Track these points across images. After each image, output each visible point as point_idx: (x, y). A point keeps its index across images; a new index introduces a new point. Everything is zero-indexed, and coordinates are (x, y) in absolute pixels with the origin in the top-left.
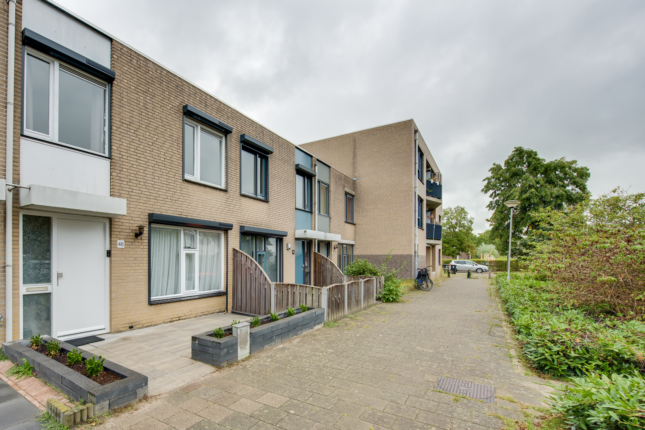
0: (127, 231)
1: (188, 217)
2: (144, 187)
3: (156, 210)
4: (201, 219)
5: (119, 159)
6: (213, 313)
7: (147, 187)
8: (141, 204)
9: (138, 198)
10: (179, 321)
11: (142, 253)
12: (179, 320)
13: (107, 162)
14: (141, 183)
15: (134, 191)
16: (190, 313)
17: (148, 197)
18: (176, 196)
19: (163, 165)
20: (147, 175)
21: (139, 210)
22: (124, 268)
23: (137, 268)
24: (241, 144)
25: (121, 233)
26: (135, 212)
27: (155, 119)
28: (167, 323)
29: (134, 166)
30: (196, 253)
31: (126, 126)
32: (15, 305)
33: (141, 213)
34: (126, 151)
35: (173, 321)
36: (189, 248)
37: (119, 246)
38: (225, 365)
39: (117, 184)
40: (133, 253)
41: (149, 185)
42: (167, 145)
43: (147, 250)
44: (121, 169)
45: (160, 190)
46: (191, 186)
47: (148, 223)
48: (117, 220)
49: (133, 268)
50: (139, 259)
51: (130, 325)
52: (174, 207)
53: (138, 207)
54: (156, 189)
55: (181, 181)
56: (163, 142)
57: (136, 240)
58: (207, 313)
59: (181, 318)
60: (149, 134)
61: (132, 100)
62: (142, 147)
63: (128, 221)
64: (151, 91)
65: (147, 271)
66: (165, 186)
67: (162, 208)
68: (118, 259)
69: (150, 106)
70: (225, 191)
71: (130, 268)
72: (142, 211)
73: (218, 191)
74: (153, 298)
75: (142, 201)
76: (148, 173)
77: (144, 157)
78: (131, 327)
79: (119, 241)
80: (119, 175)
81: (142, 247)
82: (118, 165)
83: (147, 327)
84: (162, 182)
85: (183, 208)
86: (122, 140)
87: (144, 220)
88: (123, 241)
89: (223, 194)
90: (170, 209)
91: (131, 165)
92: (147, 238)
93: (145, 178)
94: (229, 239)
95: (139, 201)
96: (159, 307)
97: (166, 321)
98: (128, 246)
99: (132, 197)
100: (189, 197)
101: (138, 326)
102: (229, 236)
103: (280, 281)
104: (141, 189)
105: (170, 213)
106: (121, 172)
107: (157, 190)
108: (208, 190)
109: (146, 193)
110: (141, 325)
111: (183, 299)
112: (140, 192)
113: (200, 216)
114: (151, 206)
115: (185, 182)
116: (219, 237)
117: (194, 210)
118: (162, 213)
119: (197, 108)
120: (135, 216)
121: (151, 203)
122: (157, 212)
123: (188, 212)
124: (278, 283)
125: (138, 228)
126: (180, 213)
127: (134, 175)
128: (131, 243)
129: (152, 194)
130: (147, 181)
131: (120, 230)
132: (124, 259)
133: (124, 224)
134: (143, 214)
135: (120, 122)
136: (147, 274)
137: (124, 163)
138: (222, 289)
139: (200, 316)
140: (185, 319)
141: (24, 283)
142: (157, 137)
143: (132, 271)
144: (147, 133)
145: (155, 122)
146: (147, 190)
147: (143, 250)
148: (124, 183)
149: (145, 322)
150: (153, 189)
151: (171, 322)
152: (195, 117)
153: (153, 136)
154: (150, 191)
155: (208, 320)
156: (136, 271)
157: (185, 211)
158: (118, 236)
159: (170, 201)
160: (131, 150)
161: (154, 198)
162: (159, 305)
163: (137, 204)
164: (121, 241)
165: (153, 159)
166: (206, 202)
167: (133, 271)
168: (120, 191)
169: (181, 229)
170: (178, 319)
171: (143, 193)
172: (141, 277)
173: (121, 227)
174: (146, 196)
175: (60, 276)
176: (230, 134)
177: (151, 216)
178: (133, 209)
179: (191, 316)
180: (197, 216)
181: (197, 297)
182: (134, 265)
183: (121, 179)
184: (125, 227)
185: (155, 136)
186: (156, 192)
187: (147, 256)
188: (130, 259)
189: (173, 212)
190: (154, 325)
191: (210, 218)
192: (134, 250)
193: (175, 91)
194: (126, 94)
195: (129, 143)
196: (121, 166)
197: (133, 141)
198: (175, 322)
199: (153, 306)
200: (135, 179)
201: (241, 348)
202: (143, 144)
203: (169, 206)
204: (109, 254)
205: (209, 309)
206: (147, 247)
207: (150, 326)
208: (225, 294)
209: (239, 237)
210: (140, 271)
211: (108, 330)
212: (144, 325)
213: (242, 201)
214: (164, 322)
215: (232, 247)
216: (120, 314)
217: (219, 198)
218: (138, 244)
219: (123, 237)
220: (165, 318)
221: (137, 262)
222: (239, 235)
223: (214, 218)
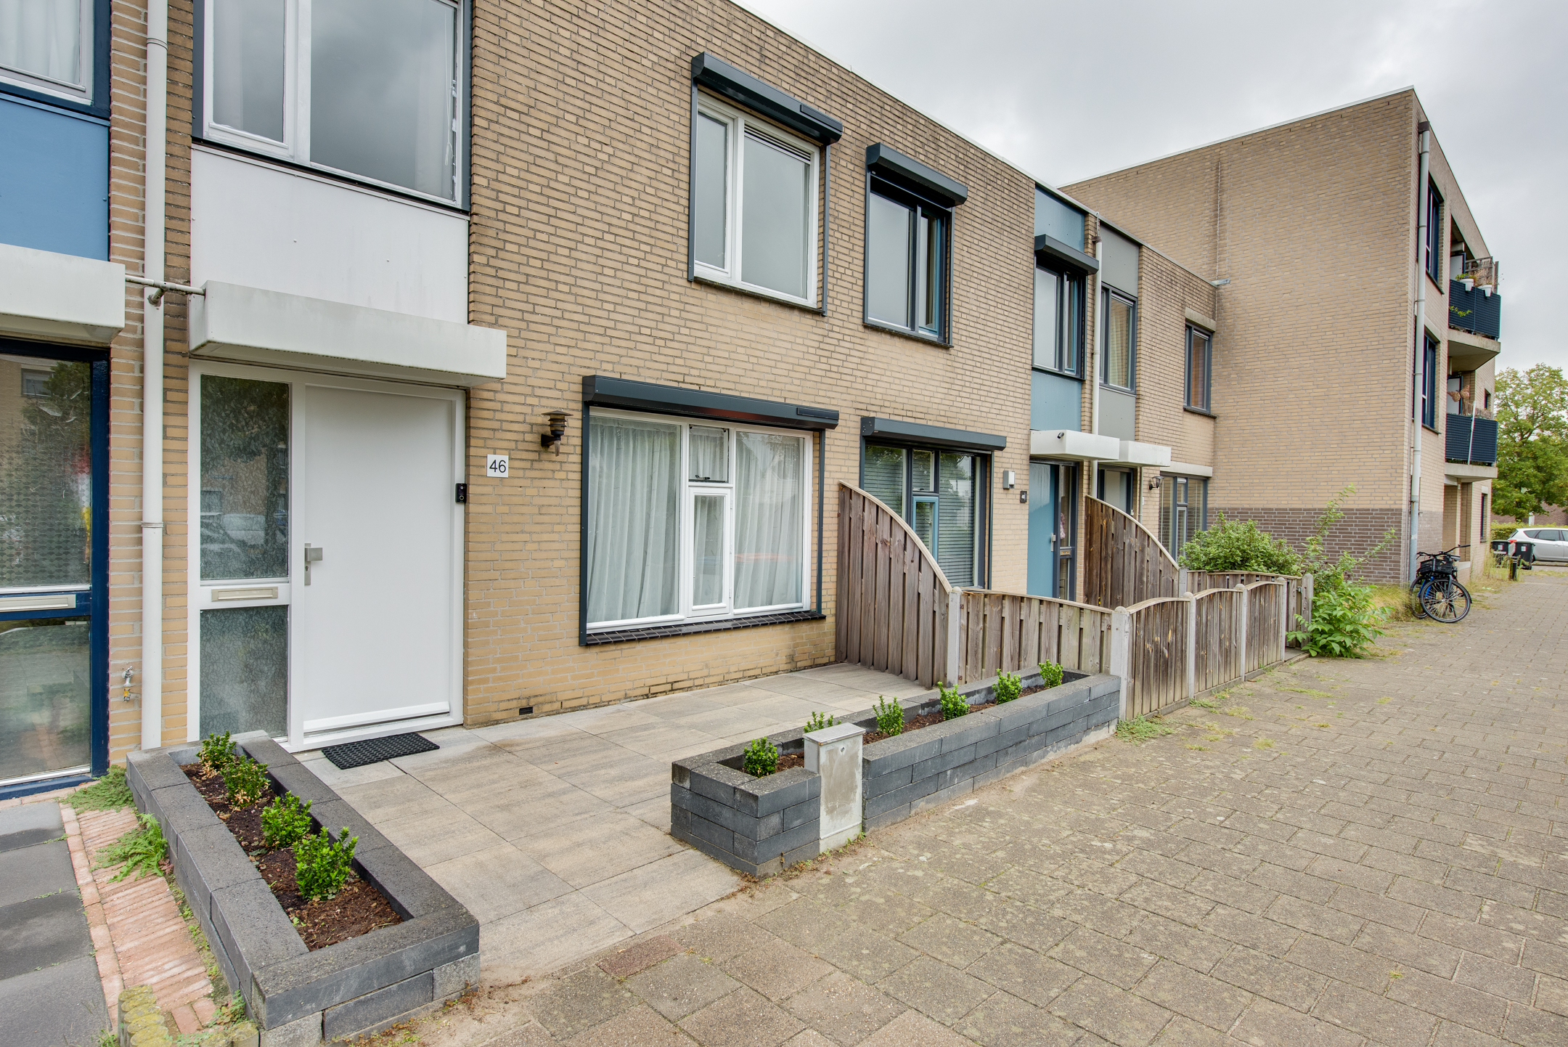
0: (516, 427)
1: (703, 389)
2: (571, 298)
3: (605, 366)
4: (743, 395)
5: (493, 214)
6: (776, 673)
7: (580, 300)
8: (559, 349)
9: (552, 330)
10: (671, 696)
11: (562, 492)
12: (672, 690)
13: (458, 225)
14: (561, 287)
15: (538, 309)
16: (705, 672)
17: (583, 327)
18: (668, 327)
19: (630, 234)
20: (580, 265)
21: (555, 367)
22: (505, 537)
23: (546, 537)
24: (869, 175)
25: (499, 435)
26: (540, 373)
27: (606, 96)
28: (636, 698)
29: (539, 236)
30: (728, 495)
31: (516, 116)
32: (172, 640)
33: (559, 376)
34: (516, 191)
35: (655, 695)
36: (707, 480)
37: (491, 473)
38: (771, 872)
39: (488, 290)
40: (534, 492)
41: (586, 292)
42: (642, 174)
43: (578, 485)
44: (500, 245)
45: (619, 308)
46: (712, 298)
47: (579, 406)
48: (486, 395)
49: (535, 537)
50: (552, 510)
51: (524, 704)
52: (662, 358)
53: (552, 357)
54: (606, 306)
55: (685, 283)
56: (629, 166)
57: (544, 456)
58: (757, 672)
59: (676, 686)
60: (585, 141)
62: (566, 180)
63: (521, 399)
65: (577, 545)
66: (635, 295)
67: (624, 360)
68: (488, 509)
69: (589, 58)
70: (818, 313)
71: (525, 537)
72: (563, 368)
73: (796, 313)
74: (593, 626)
75: (563, 341)
76: (584, 257)
77: (572, 208)
78: (526, 711)
79: (491, 458)
80: (492, 262)
81: (562, 475)
82: (492, 233)
83: (574, 709)
84: (626, 285)
85: (689, 363)
86: (503, 159)
87: (568, 395)
88: (506, 458)
89: (812, 322)
90: (649, 364)
91: (531, 234)
92: (578, 450)
93: (574, 272)
94: (827, 455)
95: (553, 339)
96: (612, 652)
97: (631, 693)
98: (521, 473)
99: (532, 326)
100: (706, 331)
101: (547, 708)
102: (827, 448)
103: (981, 585)
104: (560, 305)
105: (648, 377)
106: (501, 254)
107: (611, 307)
108: (764, 308)
109: (576, 317)
110: (557, 705)
111: (685, 630)
112: (558, 313)
113: (739, 387)
114: (591, 355)
115: (694, 286)
116: (797, 449)
117: (722, 369)
118: (624, 377)
119: (734, 65)
120: (540, 383)
121: (589, 346)
122: (608, 369)
123: (704, 373)
124: (974, 588)
125: (546, 420)
126: (680, 378)
127: (538, 264)
128: (528, 465)
129: (593, 320)
130: (580, 282)
131: (496, 425)
132: (505, 509)
133: (507, 407)
134: (567, 377)
135: (497, 103)
136: (577, 554)
137: (509, 227)
138: (806, 603)
139: (737, 680)
140: (690, 688)
141: (205, 577)
142: (610, 150)
143: (530, 546)
144: (580, 139)
145: (607, 105)
146: (579, 309)
147: (565, 484)
148: (508, 285)
149: (569, 695)
150: (598, 304)
151: (646, 696)
152: (730, 91)
153: (598, 146)
154: (587, 310)
155: (756, 693)
156: (544, 546)
157: (694, 372)
158: (490, 443)
159: (650, 340)
160: (532, 187)
161: (601, 331)
162: (613, 647)
163: (549, 347)
164: (498, 458)
165: (598, 216)
166: (760, 346)
167: (535, 546)
168: (497, 311)
169: (683, 424)
170: (669, 687)
171: (567, 315)
172: (558, 563)
173: (499, 416)
174: (575, 326)
175: (312, 556)
176: (834, 145)
177: (588, 382)
178: (536, 364)
179: (708, 680)
180: (731, 386)
181: (729, 625)
182: (537, 528)
183: (501, 274)
184: (511, 417)
185: (606, 149)
186: (605, 314)
187: (578, 502)
188: (524, 510)
189: (658, 374)
190: (596, 706)
191: (769, 392)
192: (537, 483)
193: (666, 15)
195: (524, 166)
196: (502, 236)
197: (539, 161)
198: (661, 698)
199: (594, 650)
200: (544, 274)
201: (830, 811)
202: (566, 170)
203: (647, 356)
204: (462, 494)
205: (762, 662)
206: (578, 476)
207: (585, 707)
208: (815, 617)
209: (858, 451)
210: (556, 546)
211: (457, 718)
212: (566, 705)
213: (868, 343)
214: (626, 697)
215: (836, 482)
216: (494, 670)
217: (799, 334)
218: (551, 466)
219: (505, 444)
220: (629, 685)
221: (546, 519)
222: (858, 445)
223: (783, 394)
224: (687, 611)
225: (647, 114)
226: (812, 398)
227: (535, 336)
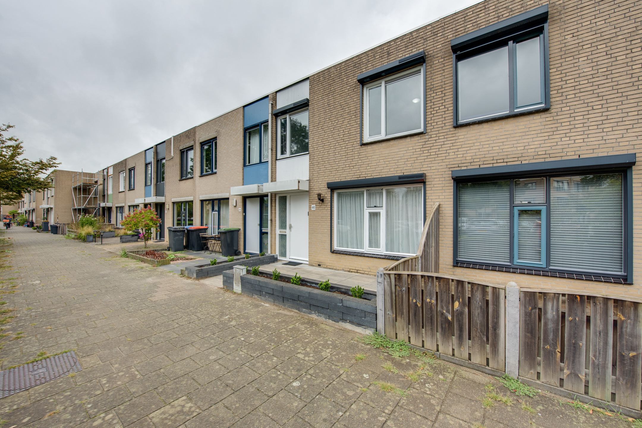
0: (315, 198)
1: (367, 178)
2: (328, 164)
3: (337, 179)
4: (383, 176)
5: (312, 152)
8: (326, 177)
9: (324, 173)
10: (355, 273)
11: (326, 213)
12: (357, 272)
18: (354, 162)
19: (343, 141)
21: (325, 182)
22: (315, 224)
23: (323, 224)
26: (322, 184)
28: (346, 271)
30: (383, 212)
31: (316, 127)
32: (273, 238)
34: (316, 144)
35: (352, 272)
36: (375, 207)
37: (312, 209)
39: (312, 168)
40: (321, 213)
41: (331, 161)
42: (346, 122)
43: (330, 211)
44: (313, 158)
45: (340, 162)
46: (370, 147)
47: (330, 191)
48: (312, 192)
49: (321, 224)
50: (325, 217)
51: (319, 263)
52: (352, 172)
53: (324, 180)
54: (336, 163)
55: (360, 147)
57: (323, 204)
59: (358, 271)
61: (320, 106)
62: (327, 135)
63: (318, 191)
64: (333, 89)
66: (344, 157)
67: (342, 176)
68: (312, 217)
70: (423, 133)
71: (319, 224)
72: (327, 182)
73: (409, 138)
74: (336, 247)
75: (326, 175)
77: (328, 141)
78: (319, 265)
80: (312, 162)
81: (326, 208)
82: (312, 156)
83: (330, 269)
85: (361, 171)
86: (314, 138)
87: (327, 188)
88: (315, 205)
89: (419, 138)
90: (348, 175)
91: (319, 152)
92: (330, 202)
93: (329, 157)
94: (427, 192)
95: (324, 175)
96: (339, 256)
98: (318, 209)
99: (320, 174)
100: (368, 159)
101: (324, 266)
102: (427, 189)
104: (326, 167)
105: (348, 179)
106: (314, 160)
107: (338, 162)
109: (329, 168)
110: (326, 266)
111: (366, 255)
112: (325, 169)
113: (381, 174)
114: (333, 177)
115: (363, 146)
117: (374, 169)
118: (342, 180)
120: (322, 187)
121: (332, 174)
123: (367, 173)
126: (359, 176)
128: (319, 207)
129: (333, 168)
131: (312, 199)
132: (315, 217)
133: (315, 194)
135: (313, 127)
136: (330, 229)
137: (315, 153)
141: (279, 228)
143: (320, 226)
145: (336, 110)
147: (327, 211)
148: (315, 166)
149: (328, 264)
150: (334, 163)
151: (349, 271)
156: (323, 226)
157: (362, 173)
158: (312, 202)
159: (349, 168)
160: (319, 141)
161: (335, 170)
162: (339, 255)
163: (323, 178)
164: (313, 206)
165: (334, 140)
166: (390, 157)
167: (321, 226)
168: (313, 173)
169: (364, 190)
170: (355, 270)
172: (326, 231)
173: (313, 196)
174: (329, 170)
175: (291, 226)
176: (428, 59)
178: (321, 182)
180: (378, 174)
182: (321, 222)
183: (314, 164)
184: (315, 196)
186: (336, 165)
187: (330, 215)
188: (319, 217)
189: (351, 177)
190: (335, 269)
191: (395, 172)
192: (321, 211)
194: (316, 105)
195: (318, 137)
196: (314, 155)
197: (321, 134)
198: (353, 273)
199: (334, 255)
203: (348, 173)
206: (330, 208)
207: (332, 269)
209: (452, 187)
210: (325, 226)
211: (308, 262)
212: (328, 267)
214: (343, 270)
216: (313, 254)
217: (410, 145)
218: (324, 206)
219: (315, 202)
220: (344, 267)
221: (323, 219)
222: (451, 185)
223: (403, 171)
224: (366, 249)
225: (347, 104)
226: (419, 169)
227: (320, 176)
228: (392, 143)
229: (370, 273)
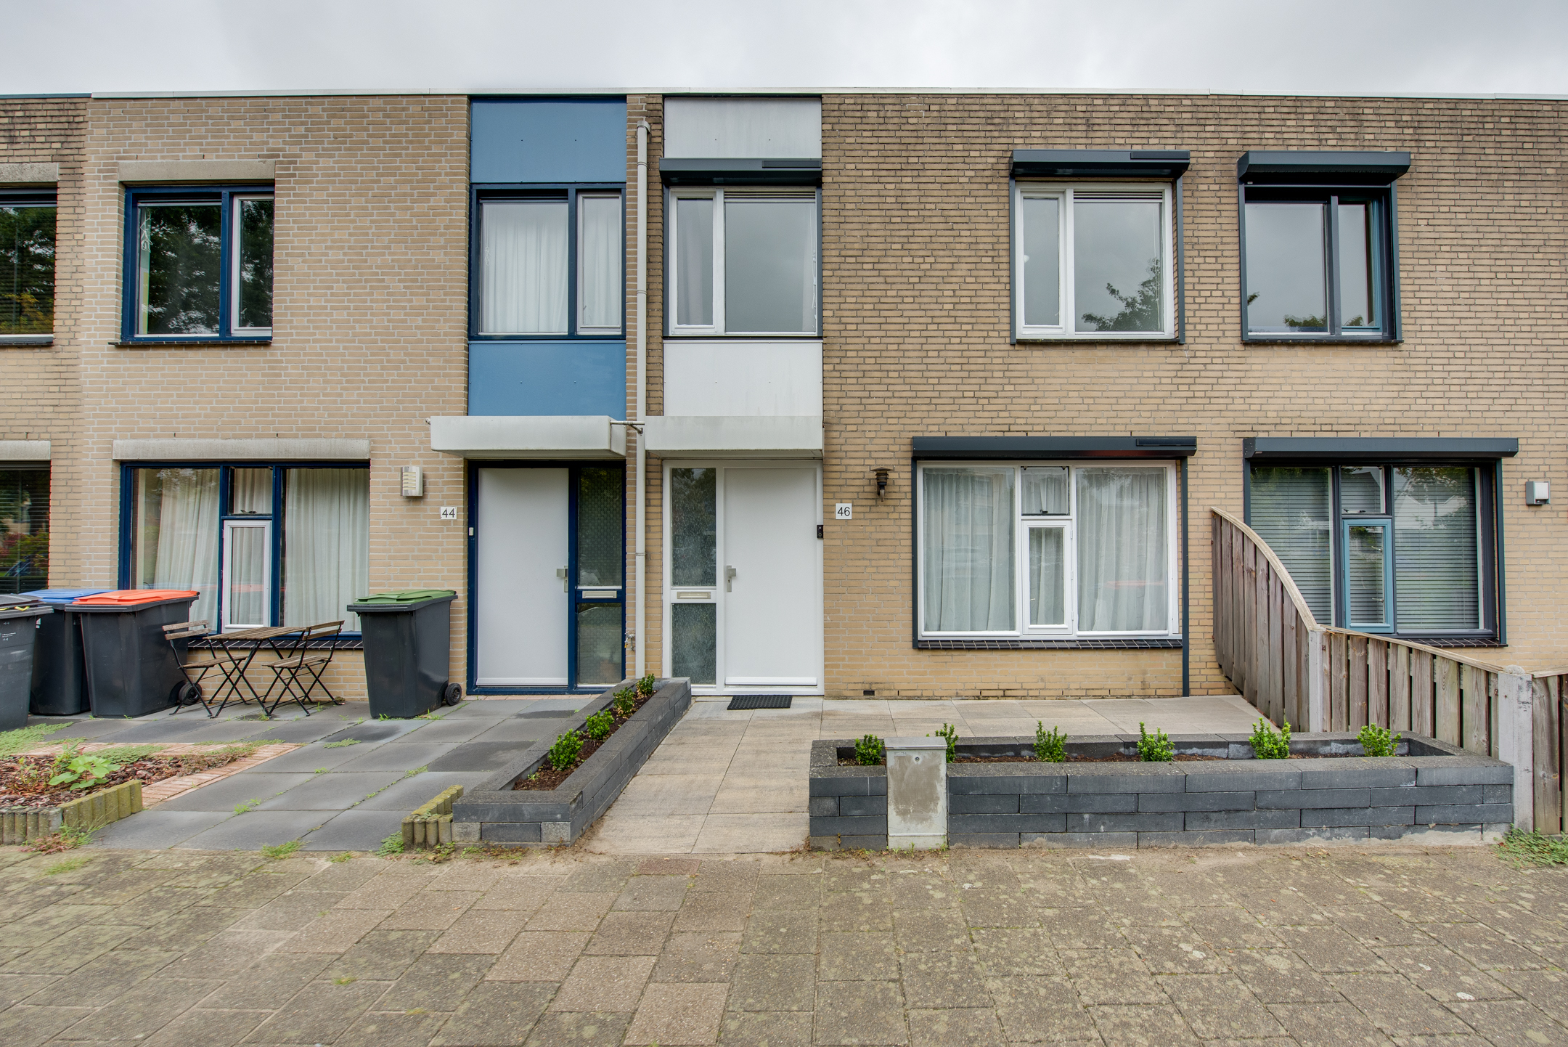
0: (857, 482)
1: (1030, 434)
2: (901, 381)
3: (931, 428)
4: (1077, 434)
5: (837, 334)
6: (1130, 696)
7: (907, 381)
8: (890, 421)
9: (885, 407)
10: (1003, 701)
11: (896, 529)
12: (1004, 696)
13: (815, 348)
14: (891, 374)
15: (873, 394)
16: (1041, 685)
17: (910, 401)
18: (992, 388)
19: (952, 320)
20: (907, 354)
21: (888, 434)
22: (850, 563)
23: (882, 563)
24: (1242, 187)
25: (844, 489)
26: (876, 441)
27: (928, 220)
28: (967, 698)
29: (873, 340)
30: (1068, 526)
31: (853, 260)
32: (653, 619)
33: (892, 441)
34: (854, 313)
35: (987, 697)
36: (1044, 513)
37: (838, 517)
39: (834, 387)
40: (873, 529)
41: (912, 374)
42: (962, 269)
43: (909, 522)
44: (842, 354)
45: (943, 381)
46: (1038, 354)
47: (909, 462)
48: (834, 461)
49: (874, 563)
50: (888, 543)
51: (867, 687)
52: (986, 414)
53: (884, 428)
54: (931, 381)
55: (1008, 347)
56: (950, 266)
57: (881, 502)
58: (1105, 693)
59: (1008, 693)
60: (910, 259)
61: (866, 200)
62: (894, 293)
63: (861, 462)
64: (916, 160)
65: (910, 570)
66: (958, 367)
67: (948, 421)
68: (838, 542)
69: (912, 197)
70: (1175, 343)
71: (866, 563)
72: (893, 435)
73: (1145, 348)
74: (925, 634)
75: (894, 414)
76: (910, 347)
77: (900, 313)
78: (869, 693)
79: (838, 506)
80: (838, 367)
81: (895, 515)
82: (837, 347)
83: (909, 698)
84: (949, 360)
85: (1013, 414)
86: (844, 293)
87: (899, 455)
88: (850, 505)
89: (1167, 353)
90: (972, 421)
91: (866, 340)
92: (909, 496)
93: (902, 361)
94: (1190, 482)
95: (885, 414)
96: (943, 657)
97: (961, 693)
98: (862, 516)
99: (869, 407)
100: (1033, 384)
101: (886, 693)
102: (1189, 475)
103: (1340, 623)
104: (891, 388)
105: (973, 432)
106: (844, 360)
107: (936, 381)
109: (904, 394)
110: (894, 693)
111: (1021, 645)
112: (890, 394)
113: (1071, 428)
114: (918, 421)
115: (1017, 347)
116: (1160, 477)
117: (1053, 414)
118: (949, 435)
120: (877, 448)
121: (917, 414)
122: (933, 429)
123: (1030, 421)
124: (1333, 628)
125: (873, 475)
126: (1006, 428)
127: (873, 361)
128: (867, 509)
129: (920, 394)
130: (907, 367)
131: (842, 482)
132: (850, 542)
133: (850, 469)
134: (898, 441)
135: (839, 256)
136: (909, 576)
137: (849, 340)
138: (1173, 630)
139: (1079, 697)
140: (1023, 697)
141: (675, 583)
142: (932, 260)
143: (869, 570)
144: (905, 260)
145: (928, 226)
146: (908, 387)
147: (899, 522)
148: (849, 381)
149: (905, 686)
150: (924, 381)
151: (977, 698)
152: (1063, 171)
153: (921, 260)
154: (914, 387)
155: (1082, 711)
156: (882, 570)
157: (1019, 421)
158: (838, 495)
159: (974, 401)
160: (866, 307)
161: (927, 401)
162: (944, 653)
163: (883, 421)
164: (844, 505)
165: (922, 313)
166: (1096, 388)
167: (874, 570)
168: (841, 401)
169: (1014, 467)
170: (1001, 693)
171: (897, 394)
172: (893, 583)
173: (844, 475)
174: (904, 401)
175: (731, 574)
176: (1186, 174)
177: (915, 441)
178: (873, 435)
180: (1064, 428)
181: (1071, 645)
182: (876, 556)
183: (844, 374)
184: (853, 475)
185: (928, 260)
186: (930, 387)
187: (909, 536)
188: (865, 542)
189: (983, 428)
190: (929, 699)
191: (1111, 428)
192: (874, 522)
193: (982, 134)
194: (852, 193)
195: (860, 293)
196: (844, 347)
197: (872, 287)
198: (992, 701)
199: (926, 654)
200: (877, 367)
202: (894, 287)
203: (971, 415)
204: (820, 532)
205: (1109, 684)
206: (909, 516)
207: (919, 698)
208: (1181, 646)
209: (1241, 475)
210: (891, 570)
211: (820, 690)
212: (902, 693)
213: (1249, 361)
214: (957, 695)
215: (1207, 509)
216: (843, 659)
217: (1148, 367)
218: (885, 509)
219: (849, 496)
220: (960, 686)
221: (882, 549)
222: (1241, 468)
223: (1129, 428)
224: (1024, 629)
226: (1169, 428)
227: (871, 414)
228: (1100, 352)
229: (1043, 693)
